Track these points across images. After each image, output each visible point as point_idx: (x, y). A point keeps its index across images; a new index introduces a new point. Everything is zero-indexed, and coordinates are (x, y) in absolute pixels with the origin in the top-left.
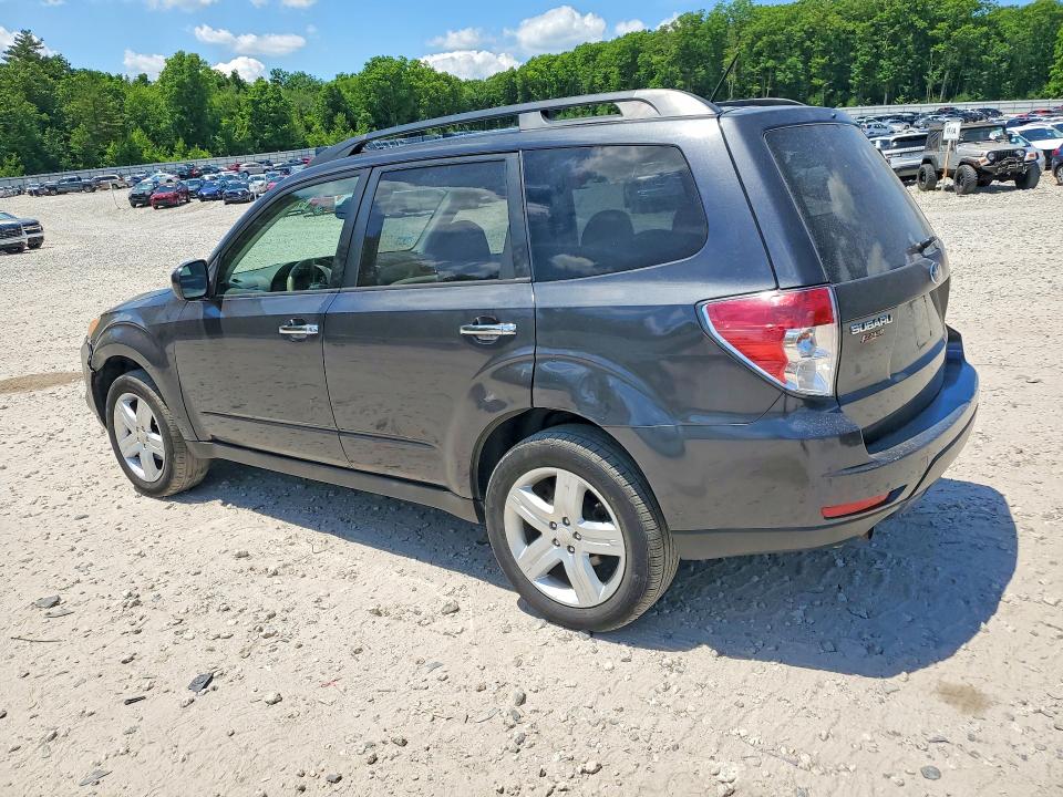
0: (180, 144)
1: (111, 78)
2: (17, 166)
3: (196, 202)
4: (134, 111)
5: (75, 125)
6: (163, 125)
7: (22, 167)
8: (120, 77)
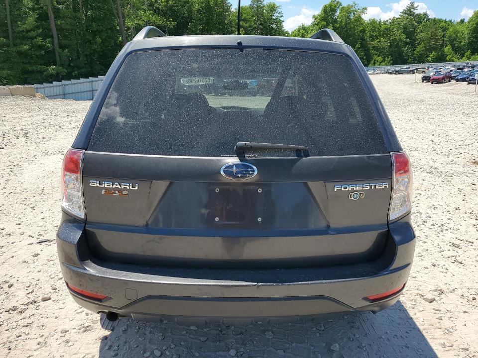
0: (468, 53)
1: (446, 22)
2: (390, 61)
3: (453, 82)
4: (450, 36)
5: (419, 44)
6: (462, 44)
7: (392, 62)
8: (450, 21)
